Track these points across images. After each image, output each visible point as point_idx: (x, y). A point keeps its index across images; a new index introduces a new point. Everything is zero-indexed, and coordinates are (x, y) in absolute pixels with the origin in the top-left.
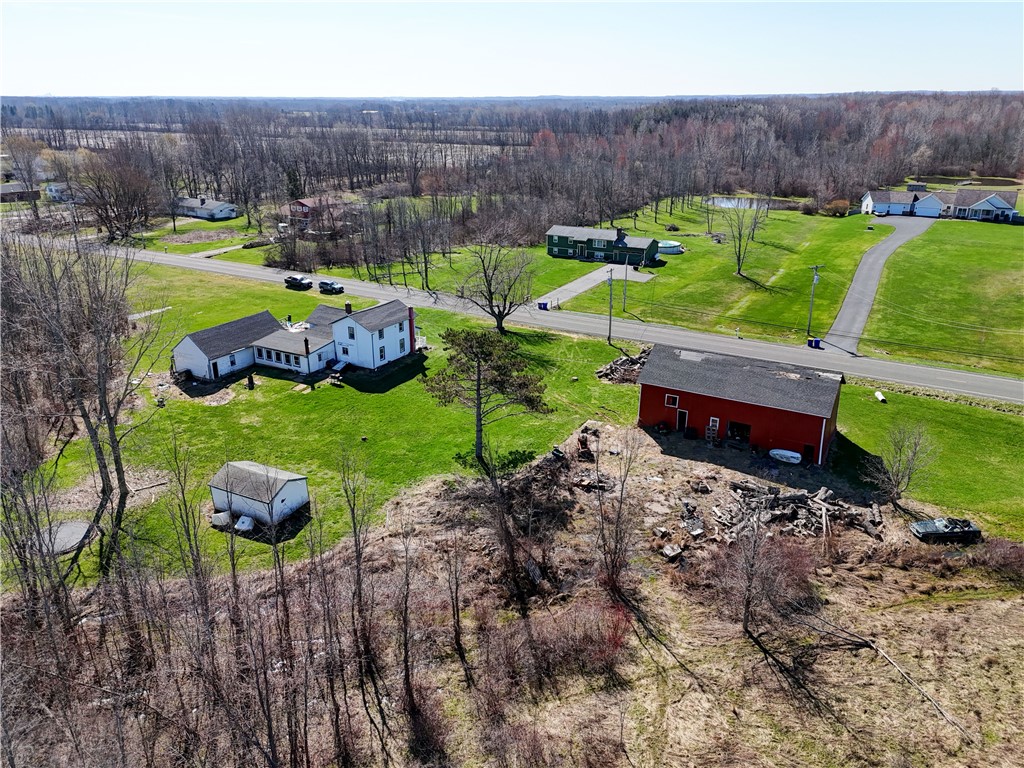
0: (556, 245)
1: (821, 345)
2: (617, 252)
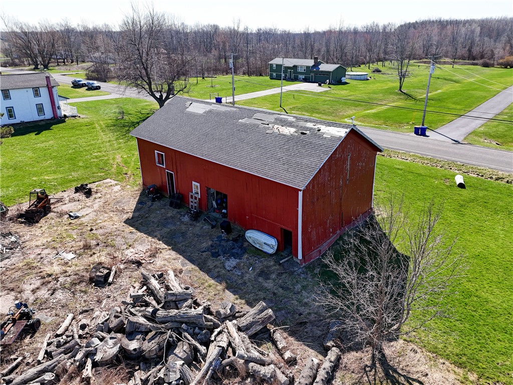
0: (274, 71)
1: (427, 133)
2: (313, 74)
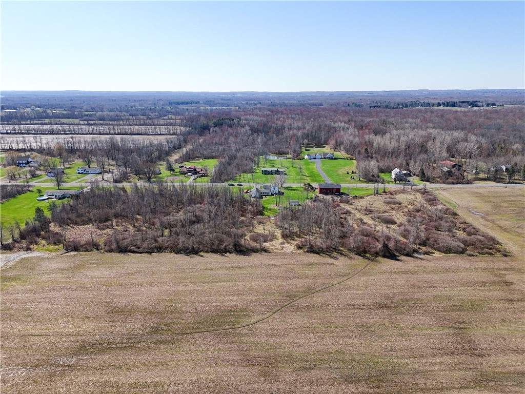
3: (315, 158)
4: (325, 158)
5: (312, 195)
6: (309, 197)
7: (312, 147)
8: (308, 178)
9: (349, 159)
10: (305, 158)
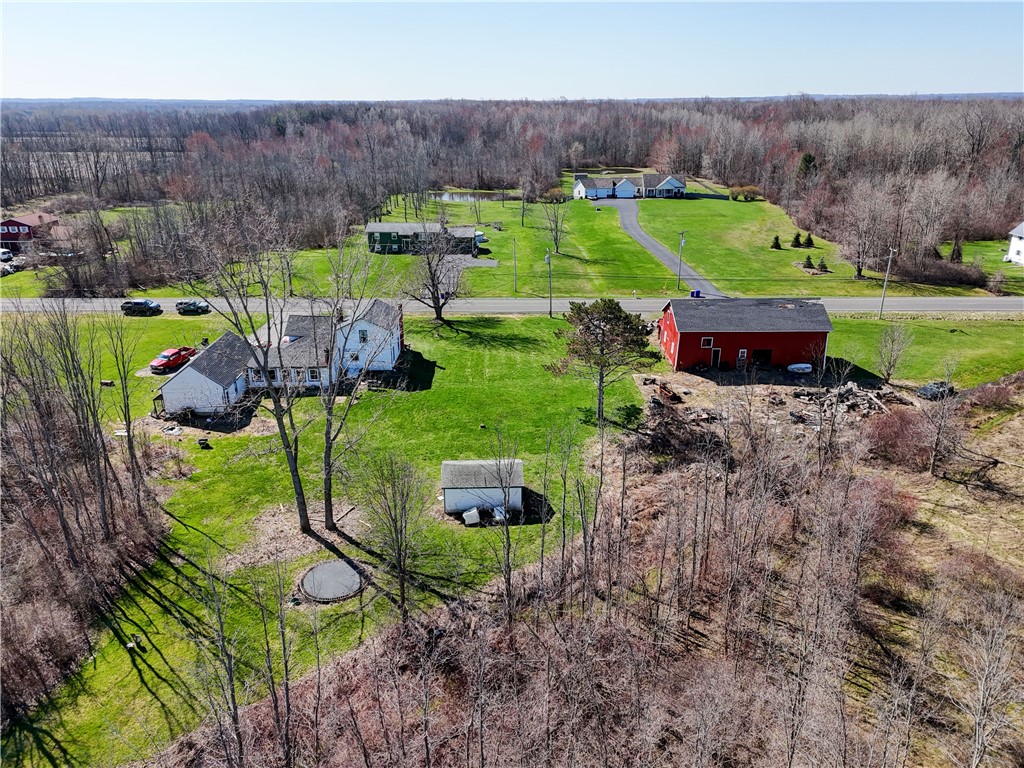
0: (378, 242)
3: (613, 196)
4: (651, 195)
5: (637, 386)
6: (612, 406)
7: (599, 172)
8: (591, 270)
9: (741, 198)
10: (576, 194)
